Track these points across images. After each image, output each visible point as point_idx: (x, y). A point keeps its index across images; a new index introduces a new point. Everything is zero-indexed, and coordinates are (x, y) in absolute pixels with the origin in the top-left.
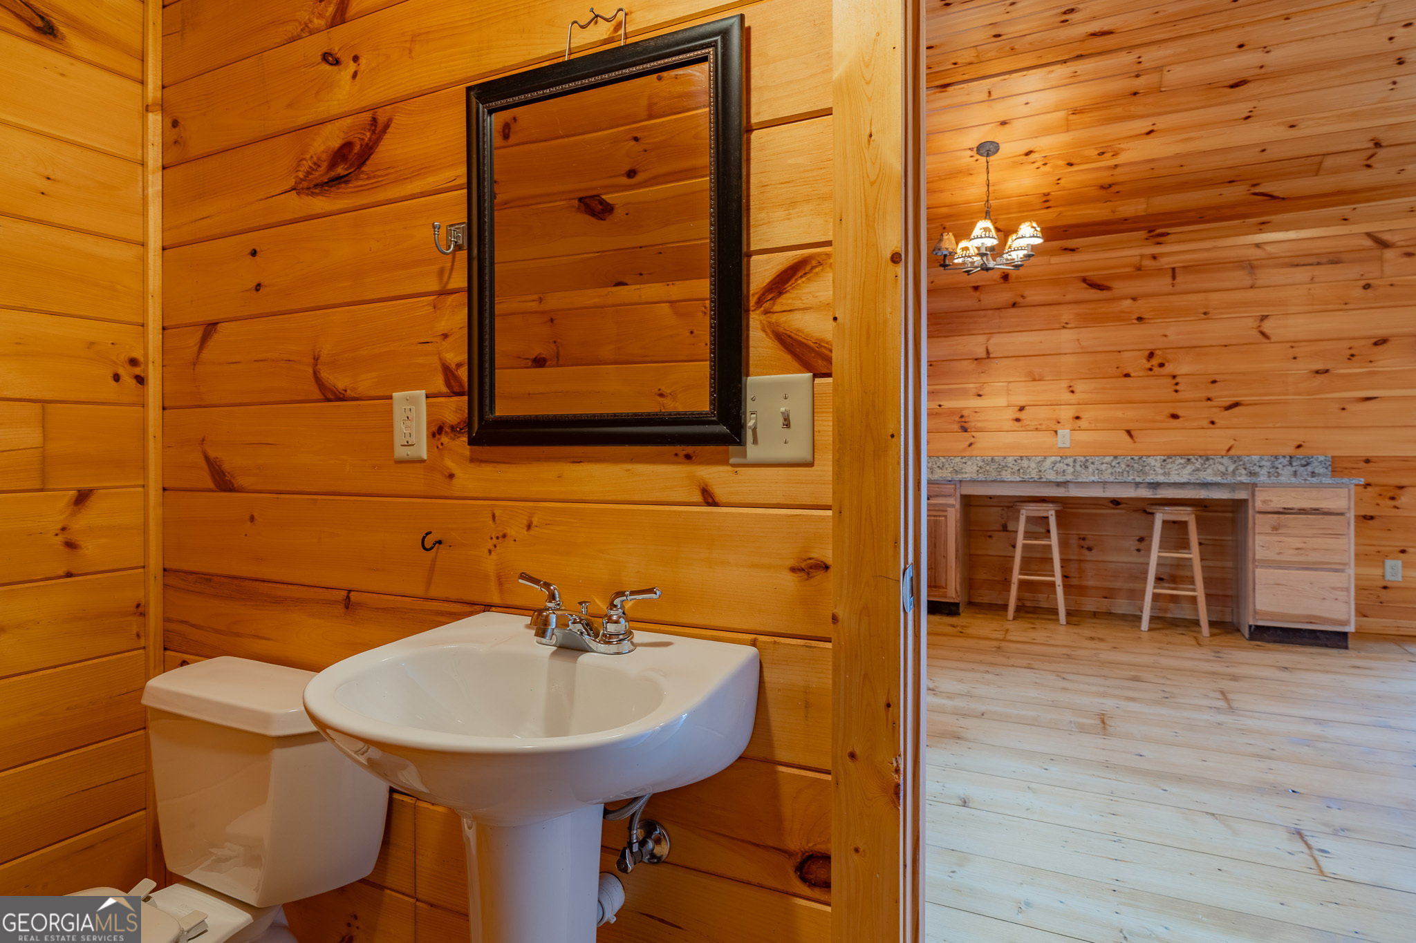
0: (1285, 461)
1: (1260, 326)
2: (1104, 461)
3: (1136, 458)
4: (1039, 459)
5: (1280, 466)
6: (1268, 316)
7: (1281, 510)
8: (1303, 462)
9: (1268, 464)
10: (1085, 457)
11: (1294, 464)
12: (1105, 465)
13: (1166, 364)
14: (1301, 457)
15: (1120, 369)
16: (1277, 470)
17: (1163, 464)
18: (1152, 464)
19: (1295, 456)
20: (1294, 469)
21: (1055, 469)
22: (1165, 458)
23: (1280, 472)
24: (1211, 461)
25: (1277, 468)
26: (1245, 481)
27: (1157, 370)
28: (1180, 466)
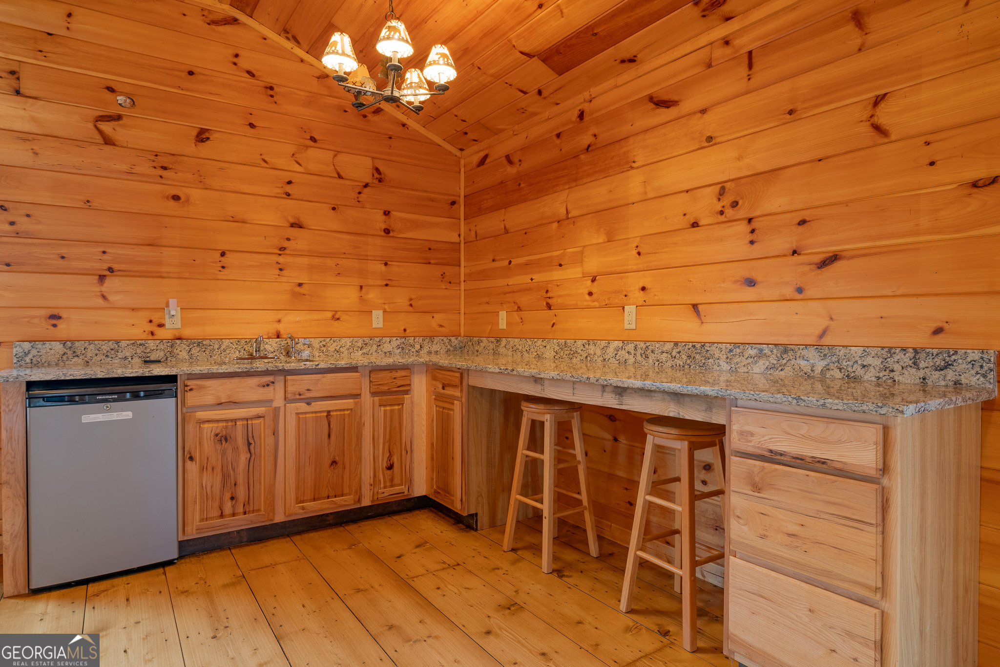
0: (906, 359)
1: (872, 116)
2: (664, 349)
3: (698, 346)
4: (603, 343)
5: (897, 367)
6: (885, 95)
7: (767, 454)
8: (939, 362)
9: (877, 362)
10: (645, 342)
11: (922, 364)
12: (665, 355)
13: (740, 202)
14: (935, 351)
15: (687, 217)
16: (892, 375)
17: (729, 355)
18: (717, 356)
19: (923, 349)
20: (921, 374)
21: (617, 358)
22: (732, 346)
23: (896, 379)
24: (790, 353)
25: (892, 371)
26: (710, 393)
27: (729, 212)
28: (750, 360)
